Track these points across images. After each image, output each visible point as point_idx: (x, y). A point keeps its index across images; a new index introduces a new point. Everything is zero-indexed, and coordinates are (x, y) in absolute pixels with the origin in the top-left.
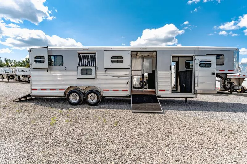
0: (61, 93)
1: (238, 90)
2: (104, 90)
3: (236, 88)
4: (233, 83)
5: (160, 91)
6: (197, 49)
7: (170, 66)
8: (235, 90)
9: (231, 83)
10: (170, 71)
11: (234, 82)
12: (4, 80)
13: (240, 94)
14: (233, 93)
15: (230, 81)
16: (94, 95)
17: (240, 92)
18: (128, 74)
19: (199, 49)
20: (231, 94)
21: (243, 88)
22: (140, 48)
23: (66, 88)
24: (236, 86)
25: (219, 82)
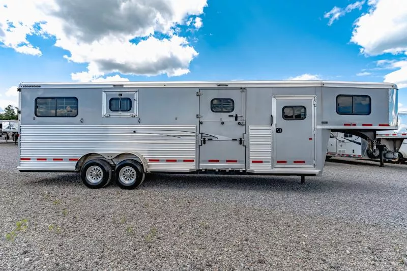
0: (71, 166)
1: (394, 159)
2: (150, 160)
3: (390, 156)
4: (385, 148)
5: (253, 162)
6: (320, 86)
7: (272, 116)
8: (387, 160)
9: (381, 148)
10: (272, 125)
11: (386, 146)
12: (9, 141)
13: (397, 166)
14: (385, 164)
15: (380, 143)
16: (130, 169)
17: (398, 163)
18: (195, 131)
19: (324, 86)
20: (382, 165)
21: (402, 156)
22: (216, 84)
23: (79, 156)
24: (389, 152)
25: (360, 146)
